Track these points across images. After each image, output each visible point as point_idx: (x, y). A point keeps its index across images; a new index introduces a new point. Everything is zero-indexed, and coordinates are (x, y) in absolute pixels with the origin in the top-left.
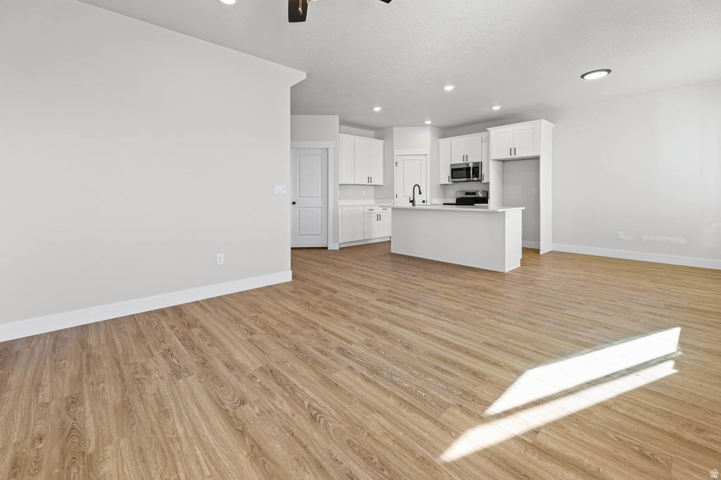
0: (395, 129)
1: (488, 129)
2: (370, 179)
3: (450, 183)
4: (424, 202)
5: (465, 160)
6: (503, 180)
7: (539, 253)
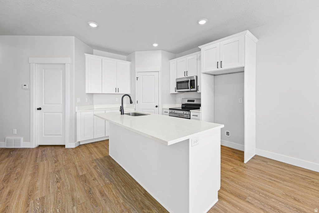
0: (136, 52)
1: (200, 47)
2: (117, 90)
3: (176, 93)
4: (157, 107)
5: (186, 75)
6: (215, 91)
7: (243, 161)
